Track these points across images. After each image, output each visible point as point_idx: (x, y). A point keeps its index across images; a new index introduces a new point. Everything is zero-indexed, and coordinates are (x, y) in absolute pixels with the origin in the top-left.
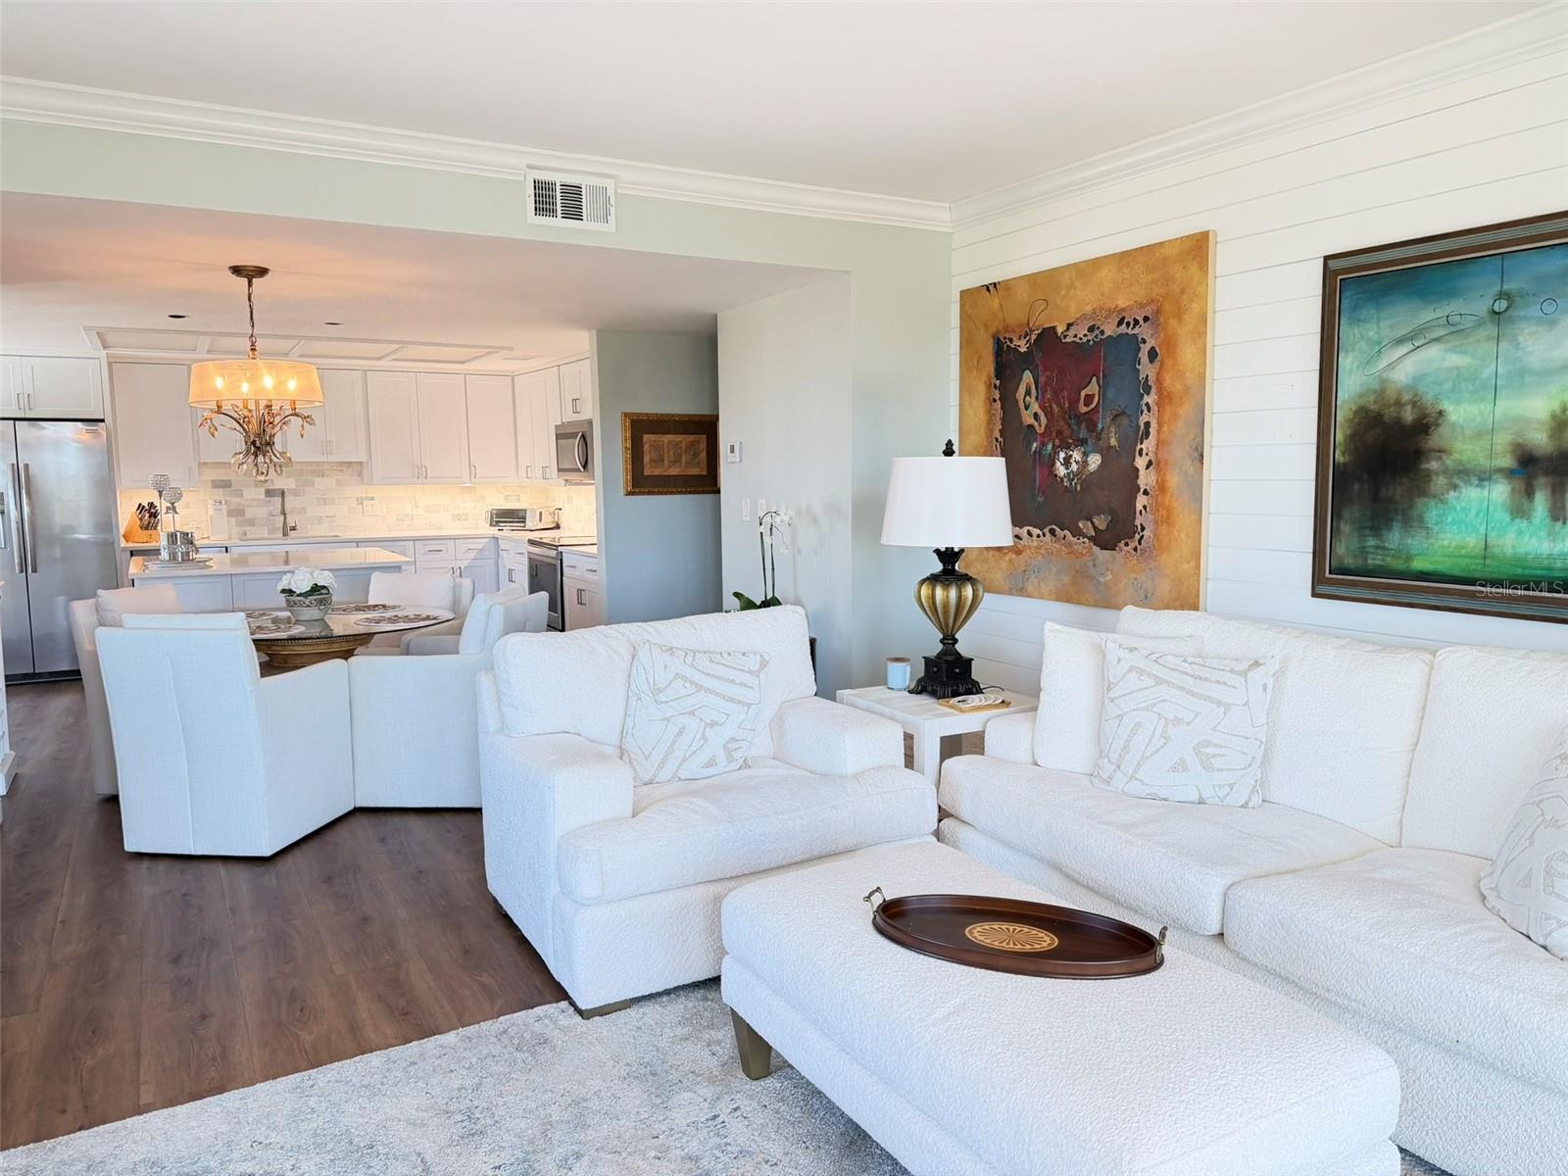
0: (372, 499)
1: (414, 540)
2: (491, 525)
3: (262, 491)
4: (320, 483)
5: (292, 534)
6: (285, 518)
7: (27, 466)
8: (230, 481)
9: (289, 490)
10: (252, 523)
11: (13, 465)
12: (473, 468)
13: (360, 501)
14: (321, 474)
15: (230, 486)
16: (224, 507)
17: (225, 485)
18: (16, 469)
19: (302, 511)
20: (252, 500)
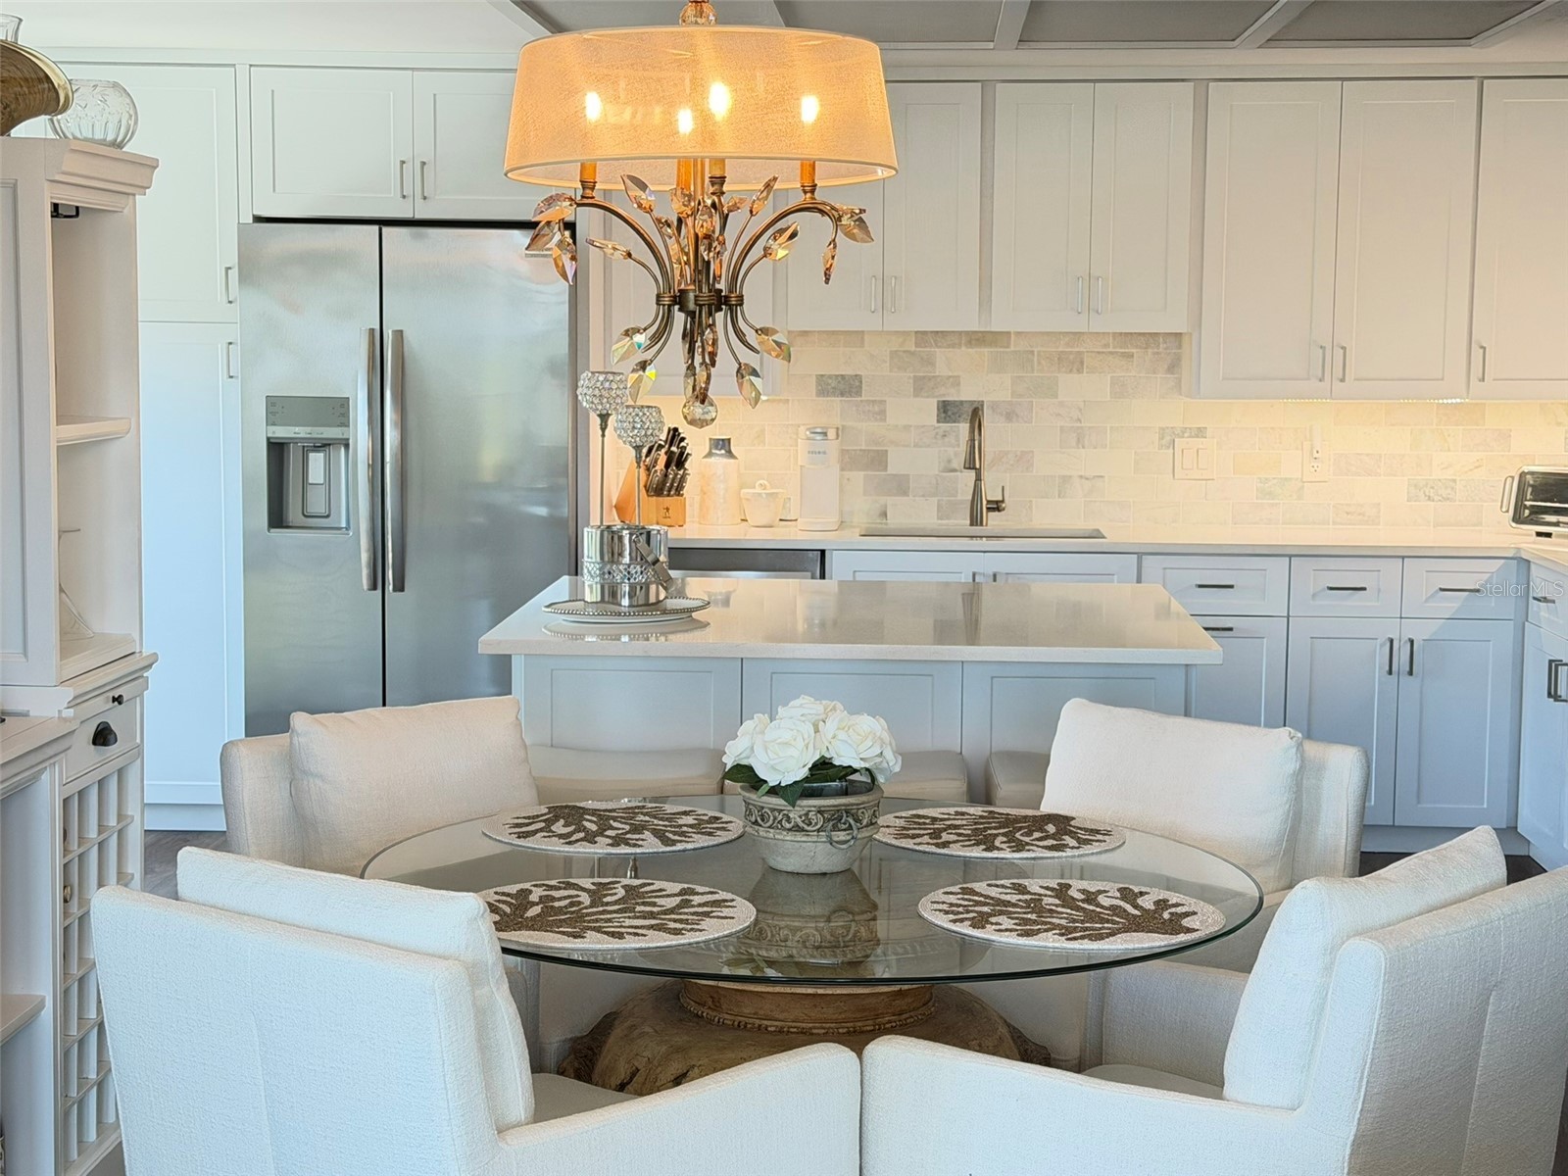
0: (1200, 433)
1: (1290, 556)
2: (1518, 519)
3: (931, 406)
4: (1072, 387)
5: (993, 521)
6: (978, 479)
7: (399, 335)
8: (858, 377)
9: (995, 406)
10: (901, 486)
11: (372, 331)
12: (1477, 353)
13: (1169, 438)
14: (1077, 364)
15: (859, 393)
16: (832, 446)
17: (846, 387)
18: (377, 341)
19: (1024, 459)
20: (907, 428)
